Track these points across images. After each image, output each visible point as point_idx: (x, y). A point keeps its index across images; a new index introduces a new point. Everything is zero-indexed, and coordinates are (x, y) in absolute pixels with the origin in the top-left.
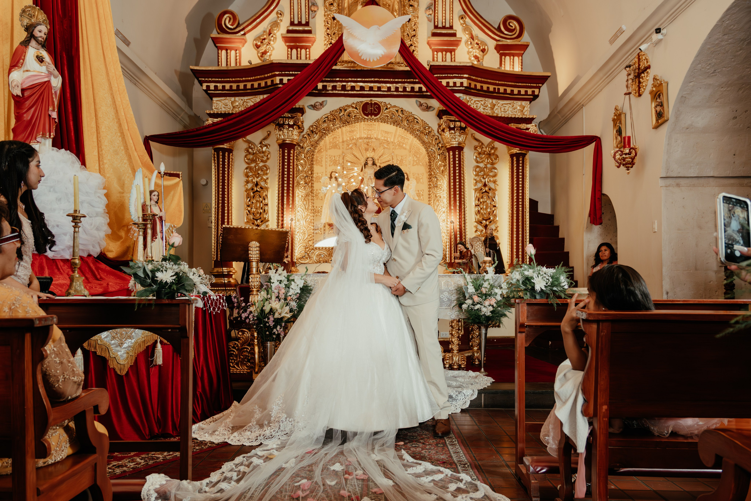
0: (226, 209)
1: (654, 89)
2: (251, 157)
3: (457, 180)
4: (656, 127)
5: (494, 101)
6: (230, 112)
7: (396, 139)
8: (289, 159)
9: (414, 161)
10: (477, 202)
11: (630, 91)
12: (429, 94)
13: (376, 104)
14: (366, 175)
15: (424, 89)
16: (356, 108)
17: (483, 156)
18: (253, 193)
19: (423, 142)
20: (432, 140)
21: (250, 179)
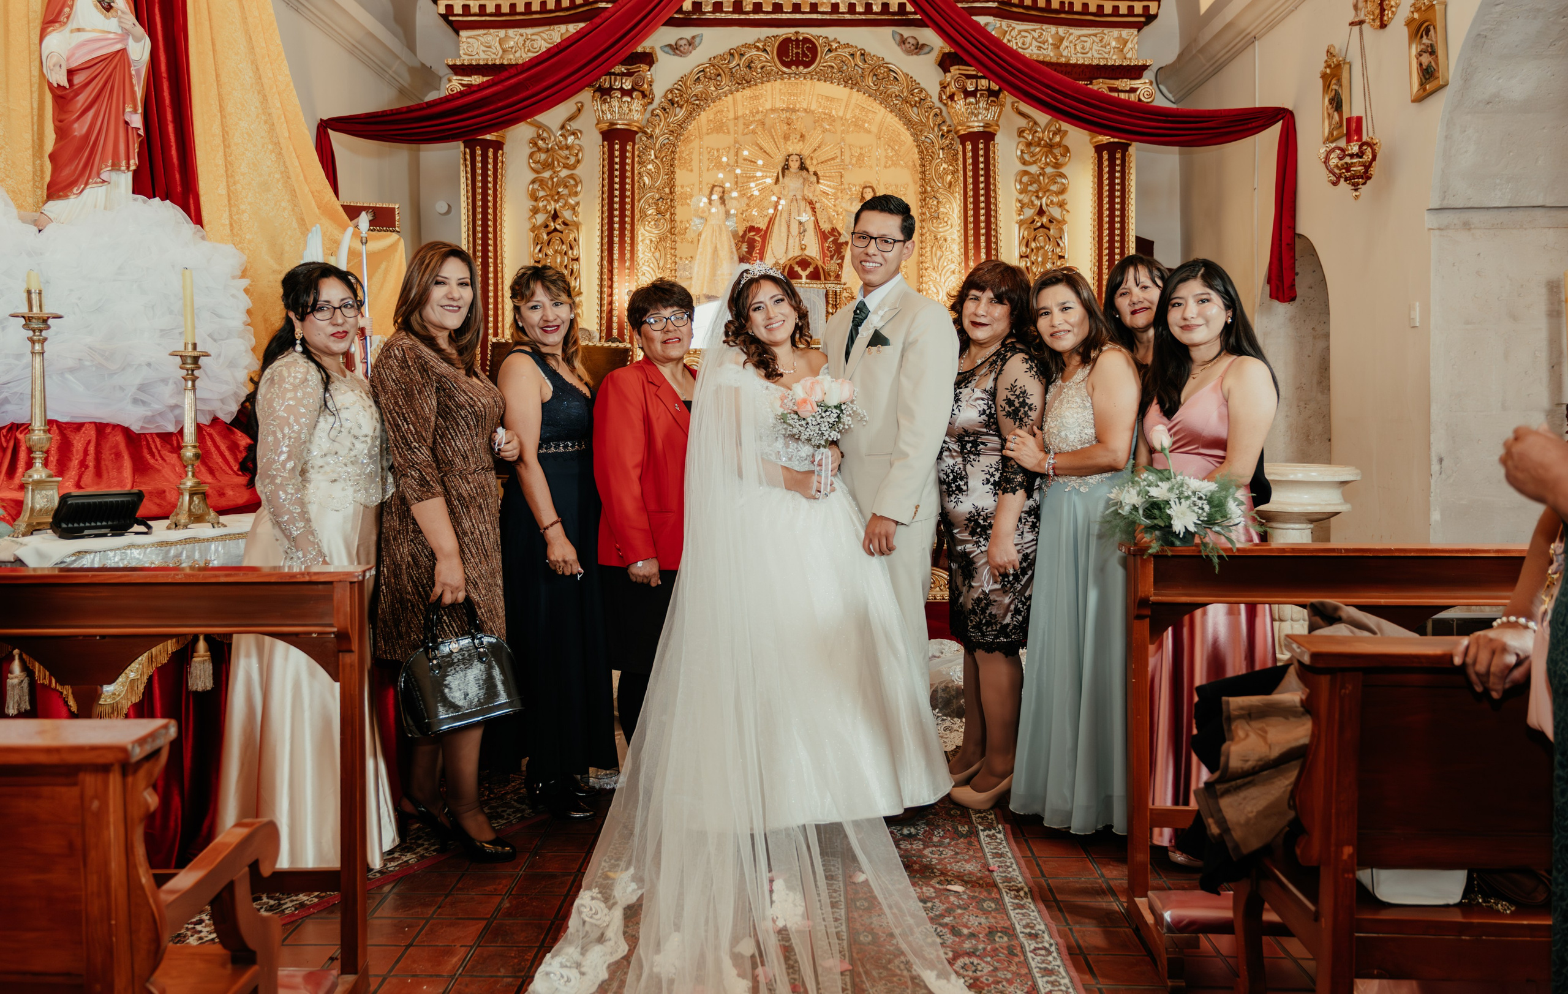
0: (491, 269)
1: (1416, 16)
2: (543, 156)
3: (982, 205)
4: (1419, 99)
5: (1062, 30)
6: (498, 62)
7: (850, 111)
8: (623, 164)
9: (886, 157)
10: (1024, 249)
11: (1362, 17)
12: (918, 17)
13: (806, 40)
14: (785, 192)
15: (909, 8)
16: (765, 50)
17: (1038, 149)
18: (548, 234)
19: (909, 123)
20: (928, 118)
21: (541, 204)
